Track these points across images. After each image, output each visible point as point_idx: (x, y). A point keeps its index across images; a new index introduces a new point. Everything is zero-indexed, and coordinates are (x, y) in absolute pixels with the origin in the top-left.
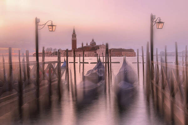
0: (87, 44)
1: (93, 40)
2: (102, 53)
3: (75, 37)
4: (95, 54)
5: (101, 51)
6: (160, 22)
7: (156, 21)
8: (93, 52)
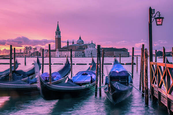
0: (73, 43)
1: (80, 38)
2: (91, 53)
3: (59, 34)
4: (83, 54)
5: (89, 51)
6: (159, 18)
7: (155, 16)
8: (81, 52)
